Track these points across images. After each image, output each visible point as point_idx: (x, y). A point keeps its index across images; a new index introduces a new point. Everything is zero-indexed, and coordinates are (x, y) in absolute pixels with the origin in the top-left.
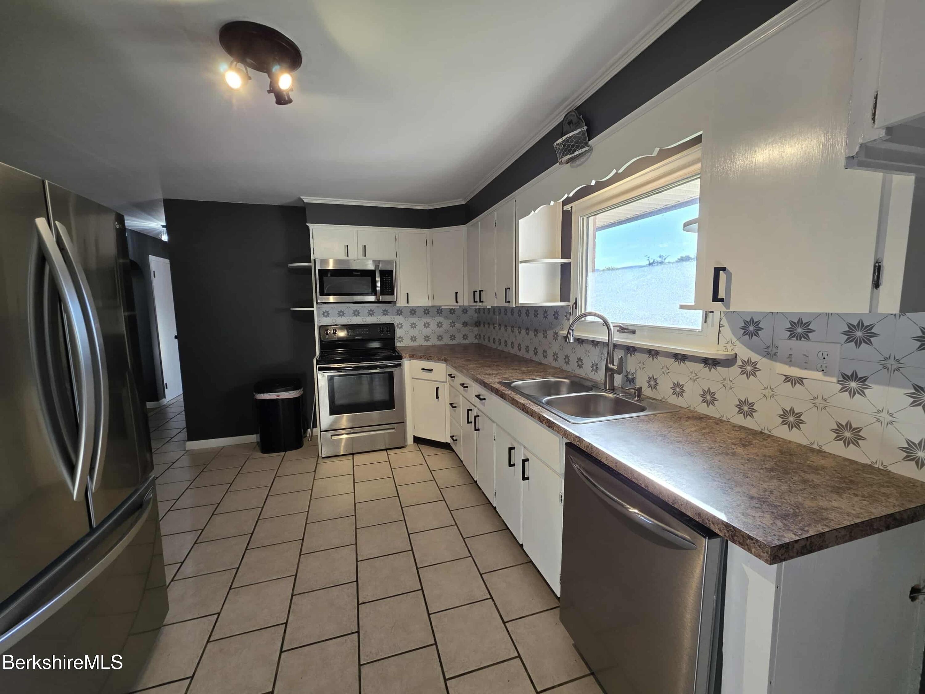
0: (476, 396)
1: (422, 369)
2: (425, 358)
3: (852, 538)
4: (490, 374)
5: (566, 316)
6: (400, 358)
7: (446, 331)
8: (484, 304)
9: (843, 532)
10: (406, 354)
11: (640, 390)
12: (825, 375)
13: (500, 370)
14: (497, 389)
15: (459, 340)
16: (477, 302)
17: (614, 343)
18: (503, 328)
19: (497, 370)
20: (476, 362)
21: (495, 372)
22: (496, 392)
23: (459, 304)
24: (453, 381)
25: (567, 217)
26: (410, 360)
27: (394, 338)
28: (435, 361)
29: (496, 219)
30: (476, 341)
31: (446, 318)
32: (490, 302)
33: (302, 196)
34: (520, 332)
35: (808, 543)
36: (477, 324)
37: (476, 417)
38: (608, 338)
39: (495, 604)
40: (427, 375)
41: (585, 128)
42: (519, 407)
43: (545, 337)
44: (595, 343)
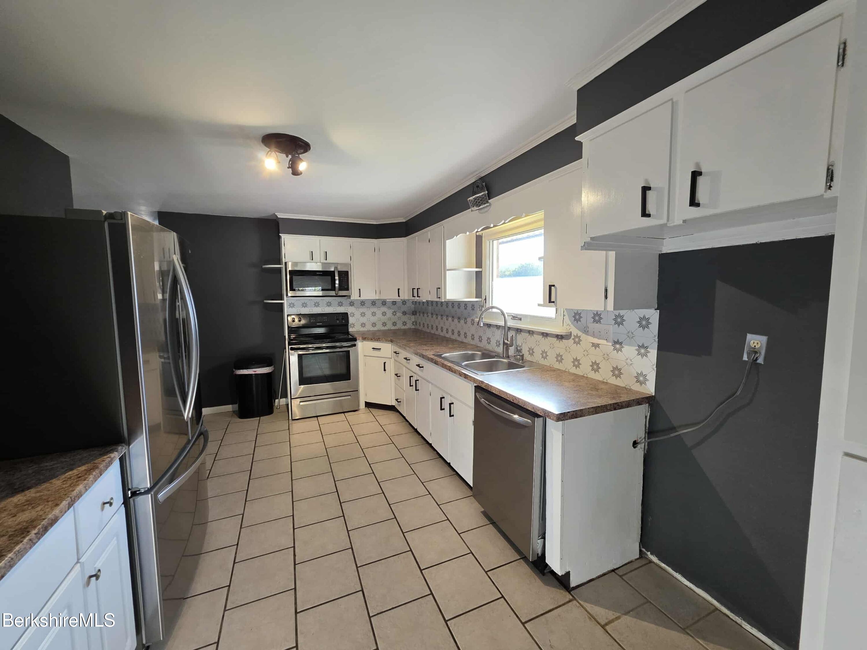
0: (417, 365)
1: (373, 348)
2: (375, 340)
3: (597, 413)
4: (426, 350)
5: (479, 308)
6: (355, 340)
7: (390, 319)
8: (421, 299)
9: (592, 410)
10: (359, 337)
11: (523, 356)
12: (607, 342)
13: (433, 347)
14: (432, 359)
15: (400, 326)
16: (415, 297)
17: (508, 326)
18: (434, 316)
19: (431, 347)
20: (415, 342)
21: (429, 348)
22: (431, 360)
23: (400, 298)
24: (398, 356)
25: (479, 239)
26: (362, 342)
27: (348, 325)
28: (383, 342)
29: (429, 237)
30: (413, 327)
31: (389, 308)
32: (425, 297)
33: (276, 213)
34: (447, 320)
35: (575, 413)
36: (414, 313)
37: (416, 381)
38: (504, 323)
39: (432, 497)
40: (376, 353)
41: (486, 192)
42: (447, 369)
43: (466, 323)
44: (498, 327)
